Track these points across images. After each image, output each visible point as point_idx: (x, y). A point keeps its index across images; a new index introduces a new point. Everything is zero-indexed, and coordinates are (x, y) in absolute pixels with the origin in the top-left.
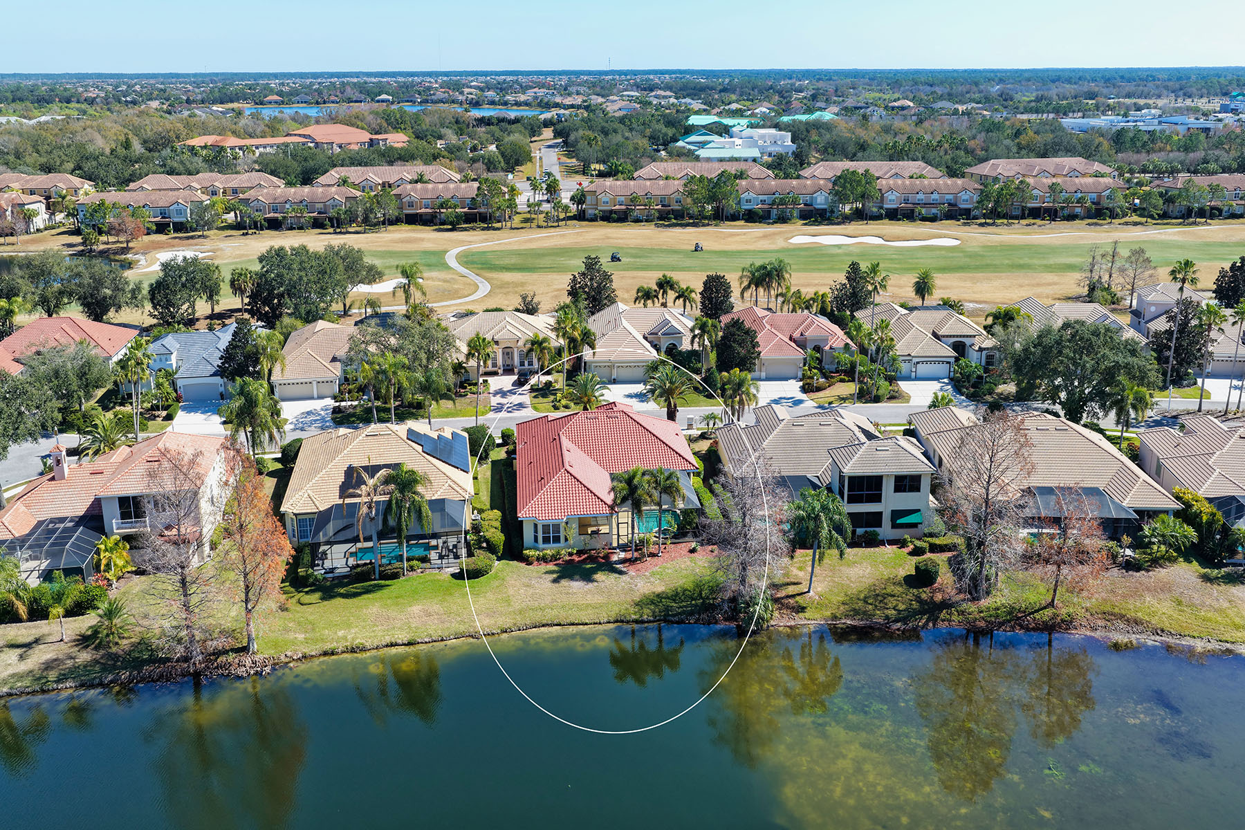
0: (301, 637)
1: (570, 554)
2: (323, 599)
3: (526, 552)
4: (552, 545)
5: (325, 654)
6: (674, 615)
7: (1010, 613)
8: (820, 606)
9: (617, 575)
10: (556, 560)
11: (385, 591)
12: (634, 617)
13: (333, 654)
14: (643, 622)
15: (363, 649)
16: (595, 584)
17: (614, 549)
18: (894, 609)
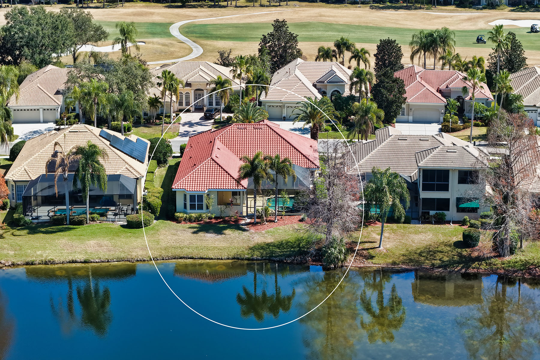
0: (12, 253)
1: (210, 218)
2: (29, 233)
3: (177, 214)
4: (197, 211)
5: (27, 264)
6: (276, 257)
7: (523, 265)
8: (386, 256)
9: (241, 232)
10: (199, 221)
11: (72, 232)
12: (247, 256)
13: (32, 264)
14: (253, 260)
15: (53, 263)
16: (223, 236)
17: (244, 217)
18: (440, 260)
